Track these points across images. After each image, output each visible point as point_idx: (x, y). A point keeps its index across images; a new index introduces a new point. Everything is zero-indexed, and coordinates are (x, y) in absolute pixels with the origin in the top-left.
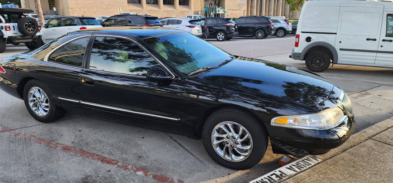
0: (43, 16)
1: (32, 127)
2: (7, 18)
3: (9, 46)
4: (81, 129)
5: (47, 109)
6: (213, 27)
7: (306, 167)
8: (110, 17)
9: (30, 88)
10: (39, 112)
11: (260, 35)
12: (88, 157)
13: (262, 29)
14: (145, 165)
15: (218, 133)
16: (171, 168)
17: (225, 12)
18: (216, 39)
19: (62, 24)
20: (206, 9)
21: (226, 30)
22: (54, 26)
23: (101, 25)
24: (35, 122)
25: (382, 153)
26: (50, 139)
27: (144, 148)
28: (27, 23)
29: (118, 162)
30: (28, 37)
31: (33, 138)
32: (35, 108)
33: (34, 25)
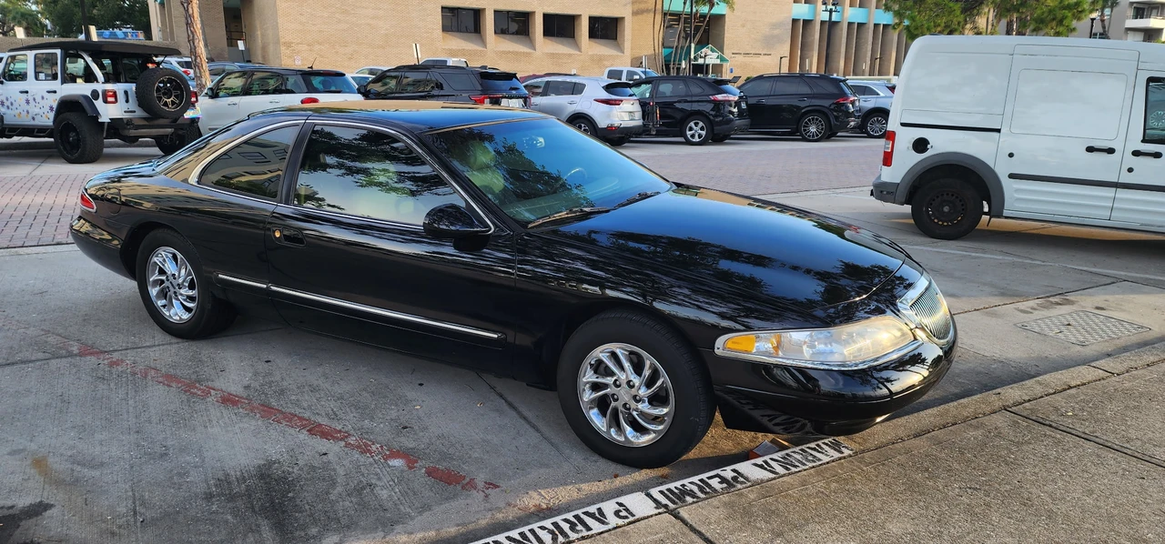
0: (205, 66)
1: (154, 349)
2: (109, 69)
3: (112, 145)
4: (270, 358)
5: (190, 305)
6: (677, 105)
7: (804, 464)
8: (389, 71)
9: (152, 250)
10: (172, 311)
11: (813, 129)
12: (279, 422)
13: (819, 111)
14: (411, 445)
15: (595, 372)
16: (476, 455)
17: (723, 59)
18: (682, 139)
19: (256, 87)
20: (669, 51)
21: (713, 113)
22: (235, 94)
23: (359, 91)
24: (161, 336)
25: (1018, 444)
26: (194, 377)
27: (418, 407)
28: (162, 85)
29: (349, 435)
30: (161, 121)
31: (153, 372)
32: (164, 302)
33: (180, 90)
